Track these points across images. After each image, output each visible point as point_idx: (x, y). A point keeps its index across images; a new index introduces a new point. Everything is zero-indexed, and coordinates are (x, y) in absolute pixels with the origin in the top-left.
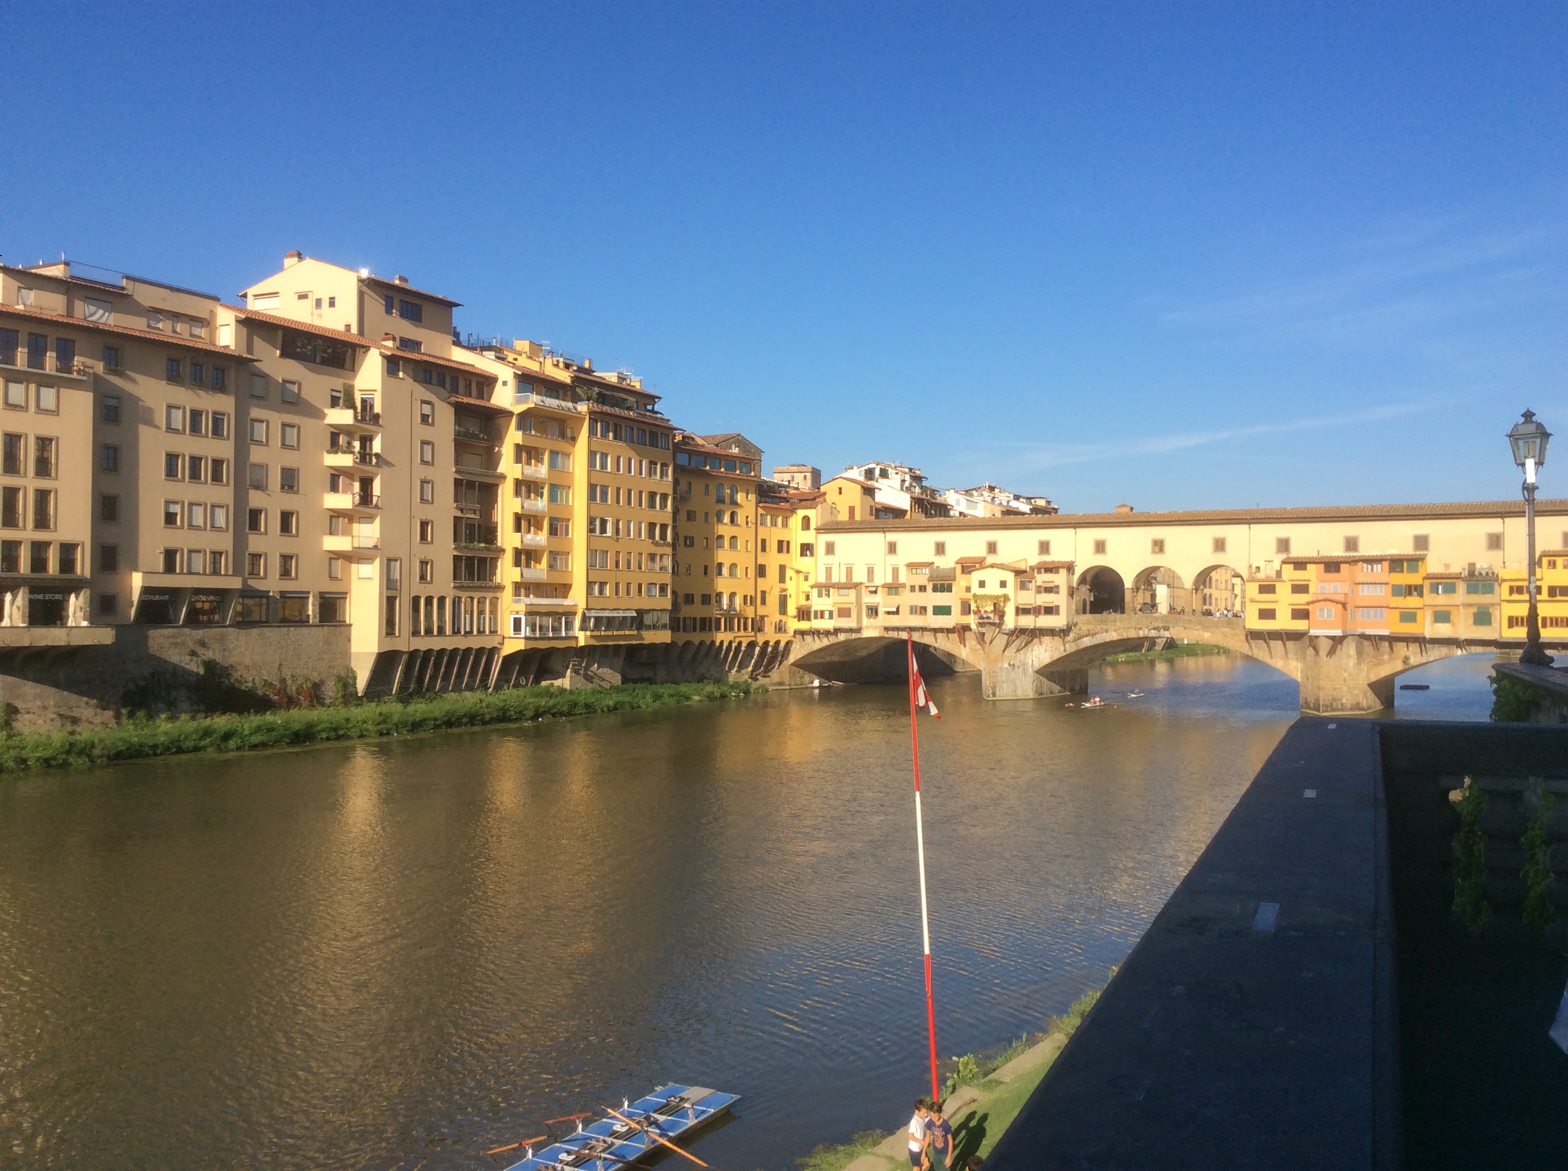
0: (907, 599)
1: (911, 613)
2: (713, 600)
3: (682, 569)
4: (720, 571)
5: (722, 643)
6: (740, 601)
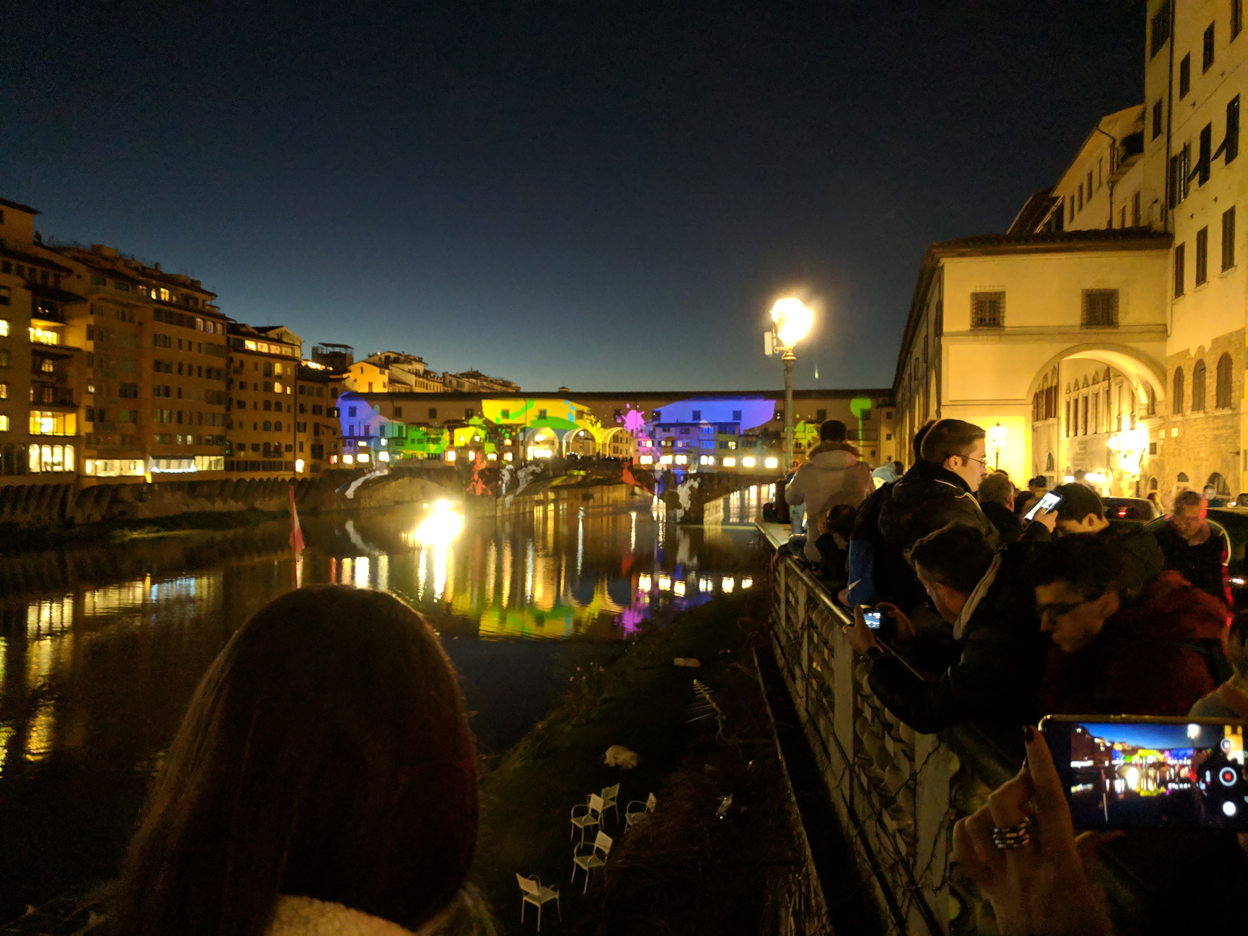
2: (261, 448)
3: (236, 425)
4: (267, 427)
5: (268, 479)
6: (283, 449)
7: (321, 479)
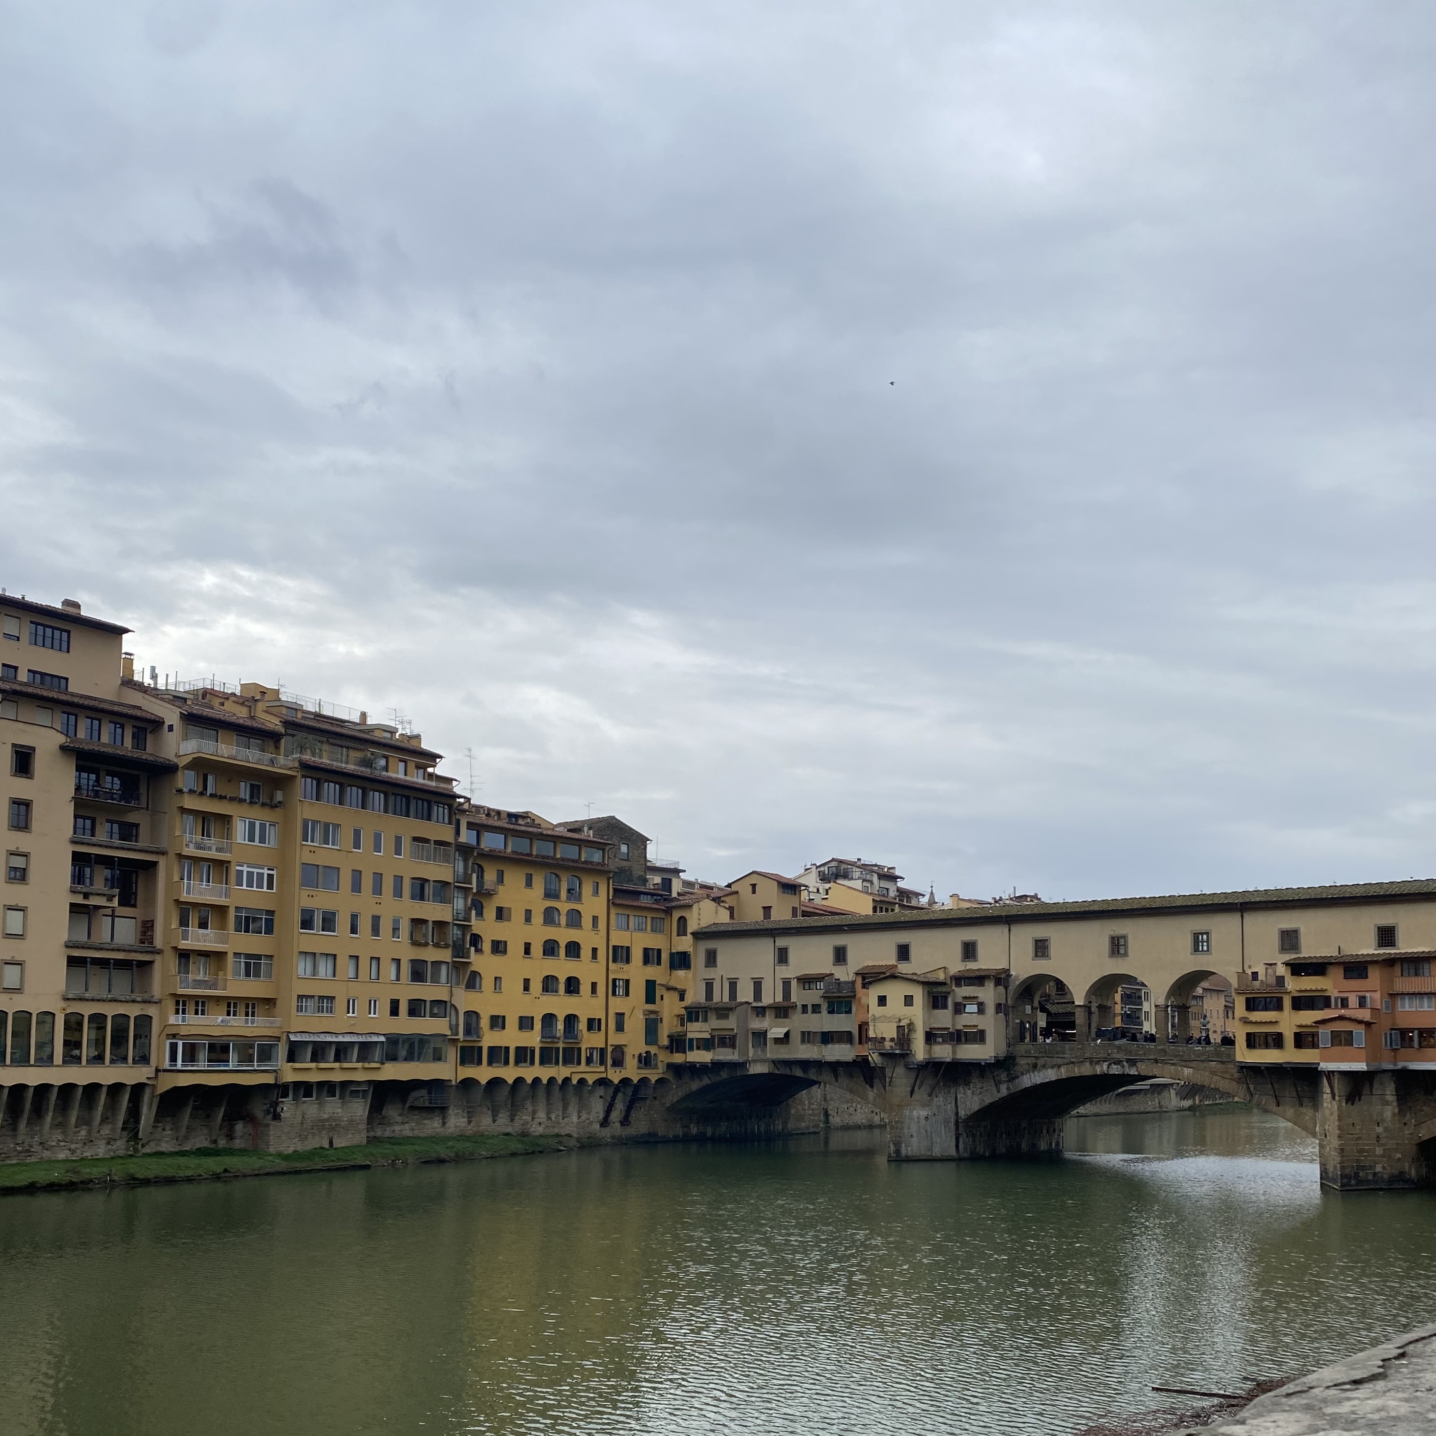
0: (799, 1022)
1: (803, 1041)
2: (538, 1025)
3: (487, 983)
4: (549, 984)
5: (552, 1080)
6: (583, 1026)
7: (659, 1081)
